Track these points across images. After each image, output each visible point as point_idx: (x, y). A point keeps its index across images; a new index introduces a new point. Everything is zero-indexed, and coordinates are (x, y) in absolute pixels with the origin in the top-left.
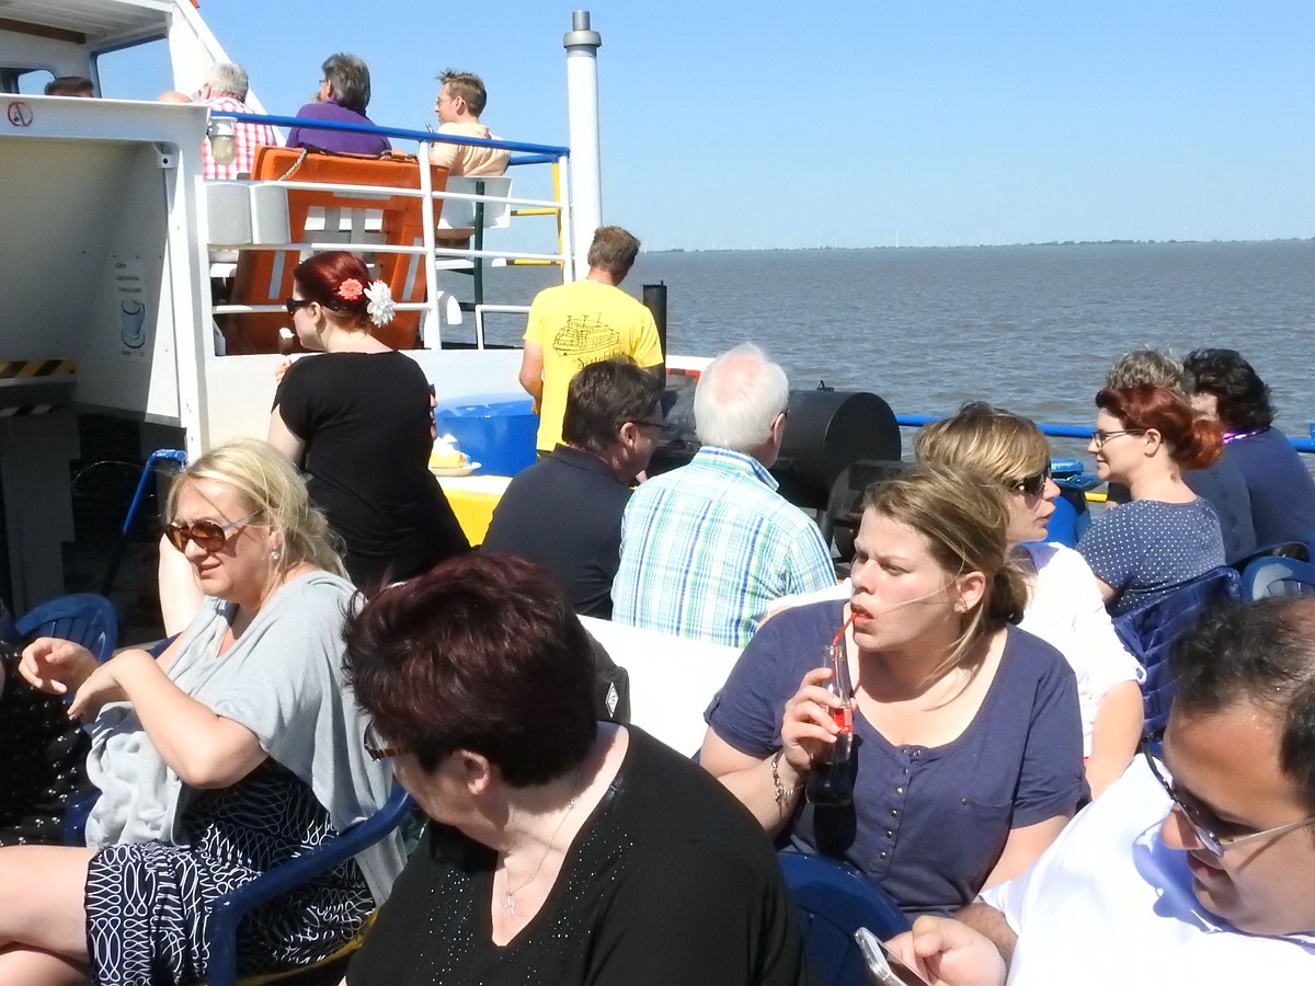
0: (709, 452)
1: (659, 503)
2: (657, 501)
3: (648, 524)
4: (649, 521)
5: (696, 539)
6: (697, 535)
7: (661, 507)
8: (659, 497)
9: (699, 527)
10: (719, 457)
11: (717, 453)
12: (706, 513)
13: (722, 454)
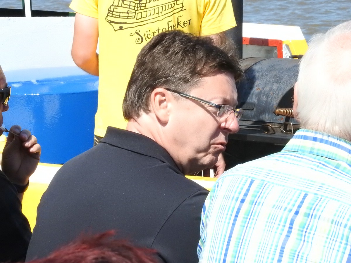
0: (305, 138)
1: (246, 195)
2: (244, 191)
3: (233, 217)
4: (234, 214)
5: (288, 236)
6: (289, 232)
7: (248, 199)
8: (246, 187)
9: (292, 223)
10: (317, 144)
11: (315, 139)
12: (299, 207)
13: (322, 141)
